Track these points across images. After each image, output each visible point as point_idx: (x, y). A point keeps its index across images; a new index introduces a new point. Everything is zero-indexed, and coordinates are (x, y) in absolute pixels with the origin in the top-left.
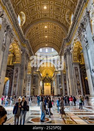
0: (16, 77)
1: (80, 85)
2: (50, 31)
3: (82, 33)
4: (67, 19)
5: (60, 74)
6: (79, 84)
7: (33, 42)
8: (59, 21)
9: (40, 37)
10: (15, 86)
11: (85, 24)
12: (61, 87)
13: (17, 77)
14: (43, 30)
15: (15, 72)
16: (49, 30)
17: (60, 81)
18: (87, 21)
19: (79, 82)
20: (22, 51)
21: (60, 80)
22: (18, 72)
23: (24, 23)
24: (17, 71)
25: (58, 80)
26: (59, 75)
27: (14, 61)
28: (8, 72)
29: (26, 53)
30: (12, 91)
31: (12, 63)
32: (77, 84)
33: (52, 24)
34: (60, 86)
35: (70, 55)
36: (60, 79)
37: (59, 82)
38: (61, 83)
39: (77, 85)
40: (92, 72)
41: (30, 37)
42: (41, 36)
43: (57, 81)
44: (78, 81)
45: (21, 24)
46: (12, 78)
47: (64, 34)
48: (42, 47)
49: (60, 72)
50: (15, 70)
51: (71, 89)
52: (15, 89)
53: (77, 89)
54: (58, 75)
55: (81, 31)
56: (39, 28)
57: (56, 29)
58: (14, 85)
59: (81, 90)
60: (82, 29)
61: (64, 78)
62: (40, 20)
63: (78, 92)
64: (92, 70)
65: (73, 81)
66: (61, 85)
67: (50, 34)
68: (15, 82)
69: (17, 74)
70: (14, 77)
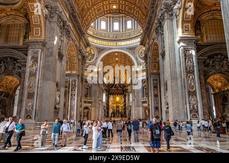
0: (33, 75)
1: (196, 95)
6: (194, 93)
10: (31, 96)
13: (35, 75)
15: (29, 62)
19: (193, 87)
22: (37, 62)
24: (35, 60)
26: (143, 80)
28: (14, 64)
30: (24, 109)
32: (189, 92)
35: (172, 20)
39: (189, 96)
44: (191, 84)
50: (30, 57)
51: (170, 106)
52: (30, 104)
53: (188, 105)
58: (29, 94)
59: (197, 107)
61: (154, 84)
63: (191, 113)
65: (177, 85)
66: (145, 100)
68: (29, 87)
69: (34, 68)
70: (27, 74)
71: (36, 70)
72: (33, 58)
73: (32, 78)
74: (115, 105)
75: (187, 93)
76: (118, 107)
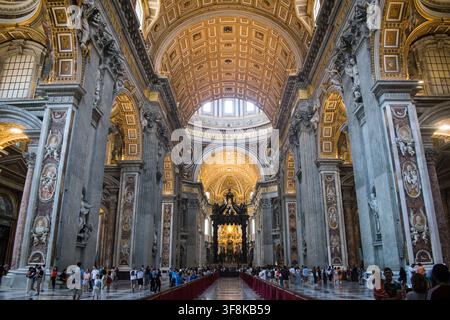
0: (128, 206)
1: (339, 235)
2: (244, 45)
3: (348, 70)
4: (301, 10)
5: (276, 195)
6: (338, 230)
7: (183, 81)
8: (275, 16)
9: (205, 65)
10: (126, 235)
11: (354, 43)
12: (278, 242)
13: (131, 207)
14: (218, 41)
15: (124, 191)
16: (238, 41)
17: (275, 219)
18: (359, 35)
19: (335, 224)
20: (145, 116)
21: (274, 214)
22: (133, 189)
23: (153, 22)
24: (131, 186)
25: (270, 215)
26: (273, 199)
27: (120, 153)
29: (159, 125)
30: (118, 252)
31: (113, 158)
32: (330, 230)
33: (250, 22)
34: (275, 237)
36: (274, 212)
37: (270, 222)
38: (281, 226)
39: (330, 235)
40: (372, 195)
41: (172, 65)
42: (209, 60)
43: (265, 221)
44: (333, 219)
45: (145, 27)
46: (116, 209)
47: (290, 59)
48: (213, 98)
49: (276, 188)
50: (124, 183)
52: (125, 246)
53: (329, 247)
54: (269, 196)
55: (344, 62)
56: (203, 34)
57: (262, 39)
58: (124, 232)
59: (340, 249)
60: (346, 57)
61: (290, 212)
62: (209, 10)
63: (332, 256)
64: (371, 188)
66: (277, 233)
67: (243, 54)
68: (124, 223)
69: (130, 197)
70: (121, 206)
71: (133, 201)
72: (127, 184)
73: (128, 211)
74: (225, 241)
75: (328, 232)
76: (230, 244)
